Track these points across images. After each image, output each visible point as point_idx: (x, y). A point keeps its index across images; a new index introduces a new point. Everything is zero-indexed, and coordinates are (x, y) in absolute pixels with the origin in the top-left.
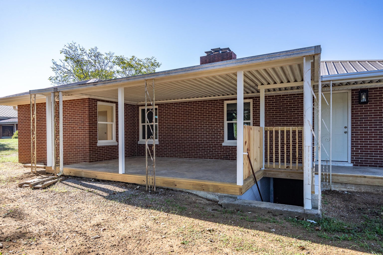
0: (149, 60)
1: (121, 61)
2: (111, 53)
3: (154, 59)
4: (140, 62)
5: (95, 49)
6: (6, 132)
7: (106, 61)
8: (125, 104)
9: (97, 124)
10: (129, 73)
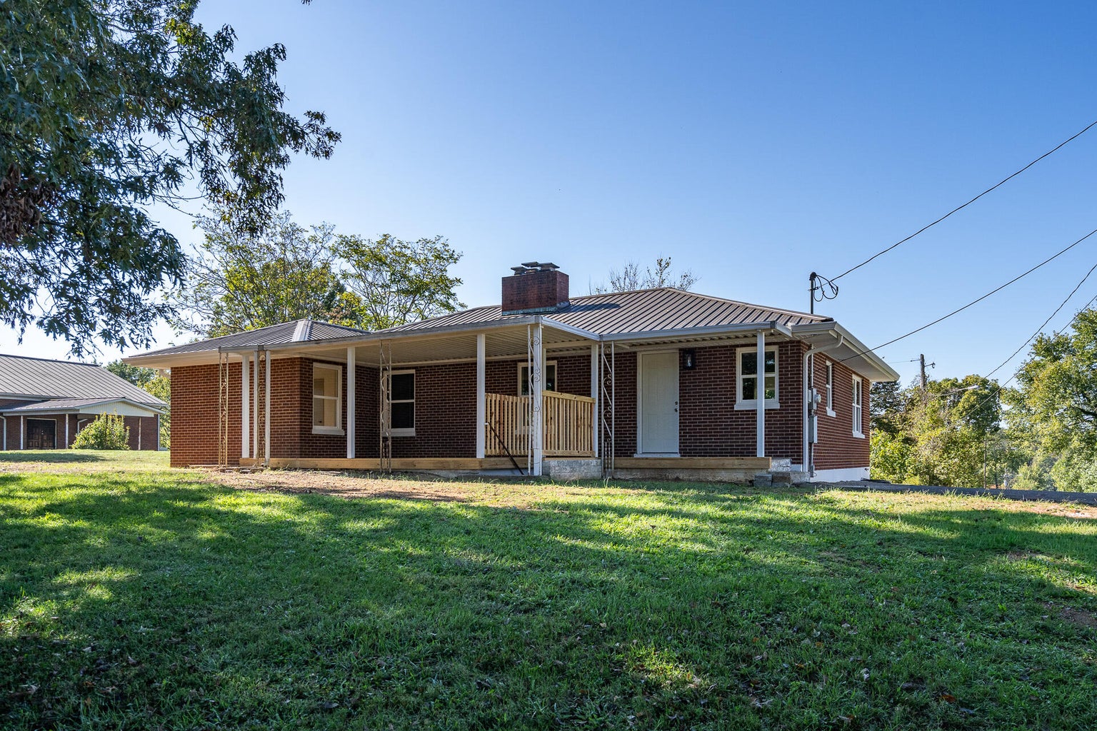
0: (428, 245)
1: (353, 248)
2: (328, 227)
3: (442, 241)
4: (403, 250)
5: (284, 216)
6: (37, 436)
7: (313, 247)
8: (356, 366)
9: (312, 399)
10: (374, 277)
